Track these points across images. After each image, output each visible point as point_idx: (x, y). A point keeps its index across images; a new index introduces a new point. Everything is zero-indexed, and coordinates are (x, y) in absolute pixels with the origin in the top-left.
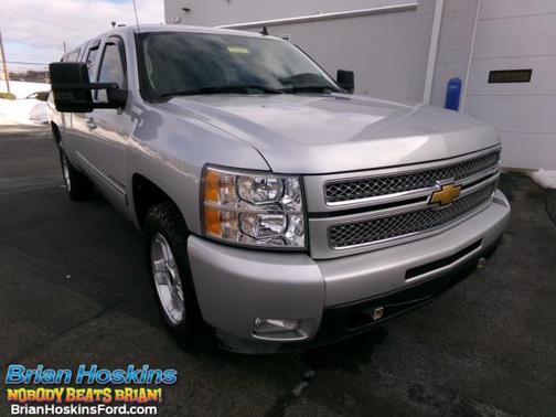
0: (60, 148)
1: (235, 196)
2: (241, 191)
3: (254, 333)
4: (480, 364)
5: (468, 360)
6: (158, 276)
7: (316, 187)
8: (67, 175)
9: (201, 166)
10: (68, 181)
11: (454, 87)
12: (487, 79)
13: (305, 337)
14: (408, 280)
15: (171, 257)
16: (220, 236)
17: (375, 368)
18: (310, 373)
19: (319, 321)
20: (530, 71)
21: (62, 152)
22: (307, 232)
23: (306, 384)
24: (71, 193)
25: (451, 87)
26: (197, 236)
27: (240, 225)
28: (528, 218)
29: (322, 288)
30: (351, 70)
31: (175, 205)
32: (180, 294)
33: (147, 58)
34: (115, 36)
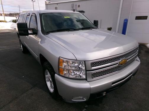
0: (20, 39)
1: (67, 65)
2: (69, 64)
3: (72, 99)
4: (131, 104)
5: (128, 103)
6: (47, 79)
7: (89, 64)
8: (22, 47)
9: (58, 57)
10: (22, 48)
11: (126, 21)
12: (135, 19)
13: (85, 100)
14: (112, 85)
15: (50, 76)
16: (63, 75)
17: (104, 105)
18: (86, 106)
19: (89, 97)
20: (147, 16)
21: (20, 41)
22: (86, 75)
23: (85, 109)
24: (23, 51)
25: (125, 21)
26: (57, 74)
27: (68, 72)
28: (145, 59)
29: (90, 89)
30: (97, 20)
31: (51, 65)
32: (53, 85)
33: (43, 20)
34: (34, 13)
